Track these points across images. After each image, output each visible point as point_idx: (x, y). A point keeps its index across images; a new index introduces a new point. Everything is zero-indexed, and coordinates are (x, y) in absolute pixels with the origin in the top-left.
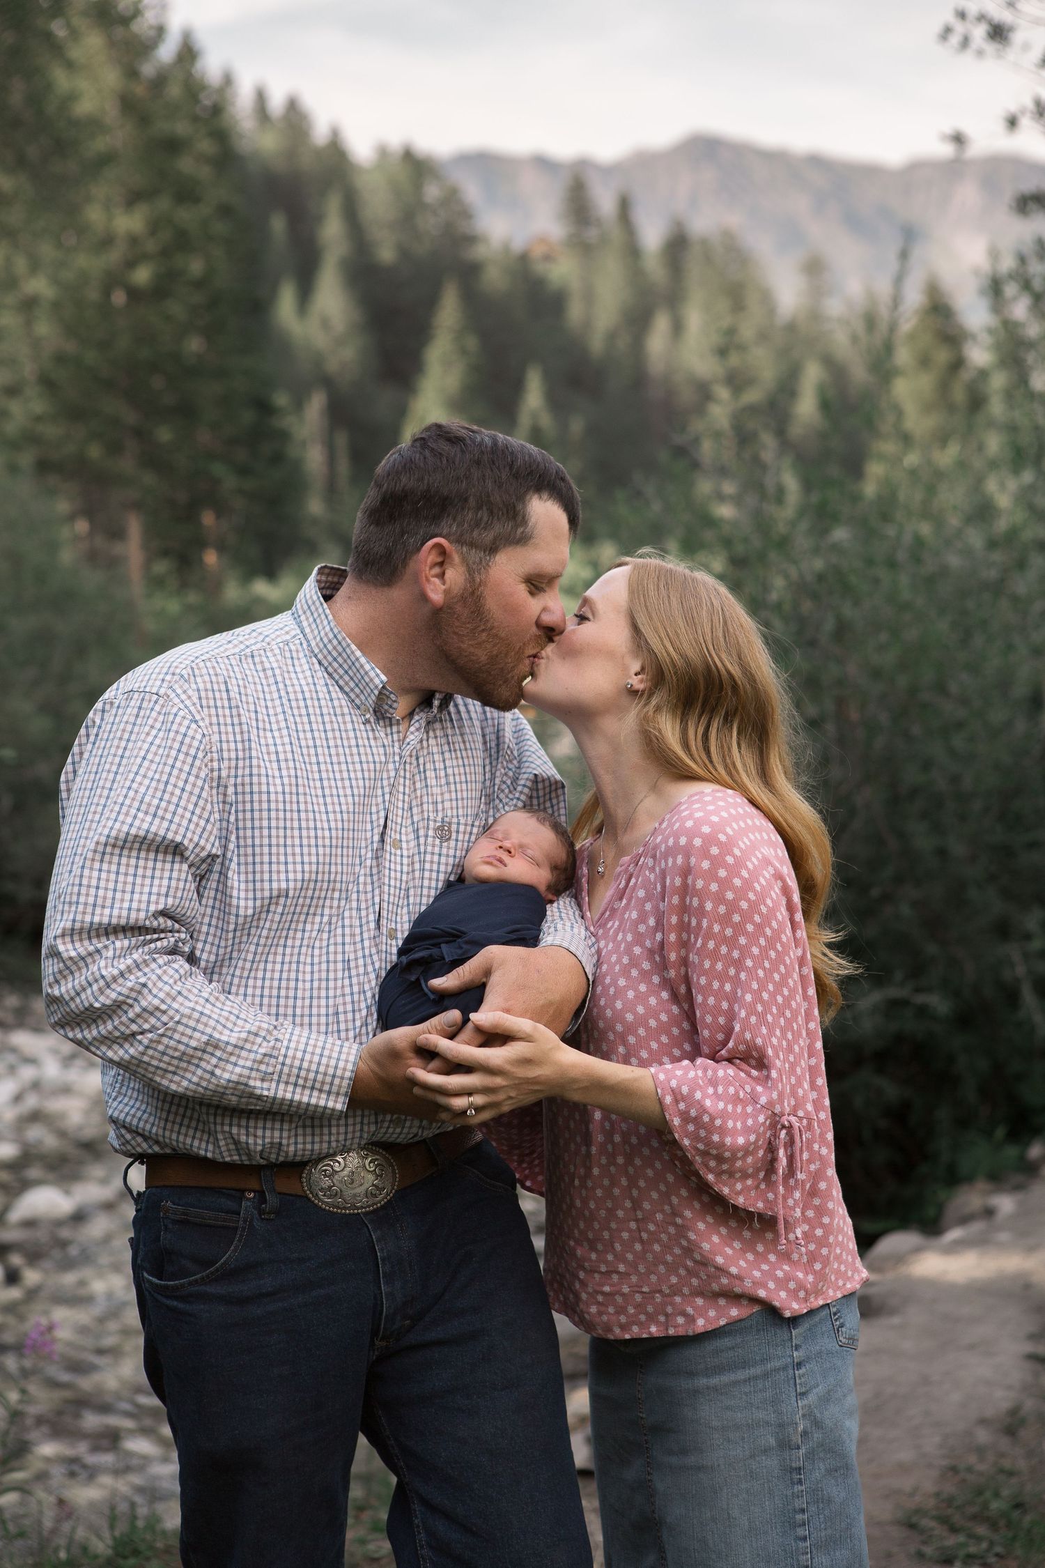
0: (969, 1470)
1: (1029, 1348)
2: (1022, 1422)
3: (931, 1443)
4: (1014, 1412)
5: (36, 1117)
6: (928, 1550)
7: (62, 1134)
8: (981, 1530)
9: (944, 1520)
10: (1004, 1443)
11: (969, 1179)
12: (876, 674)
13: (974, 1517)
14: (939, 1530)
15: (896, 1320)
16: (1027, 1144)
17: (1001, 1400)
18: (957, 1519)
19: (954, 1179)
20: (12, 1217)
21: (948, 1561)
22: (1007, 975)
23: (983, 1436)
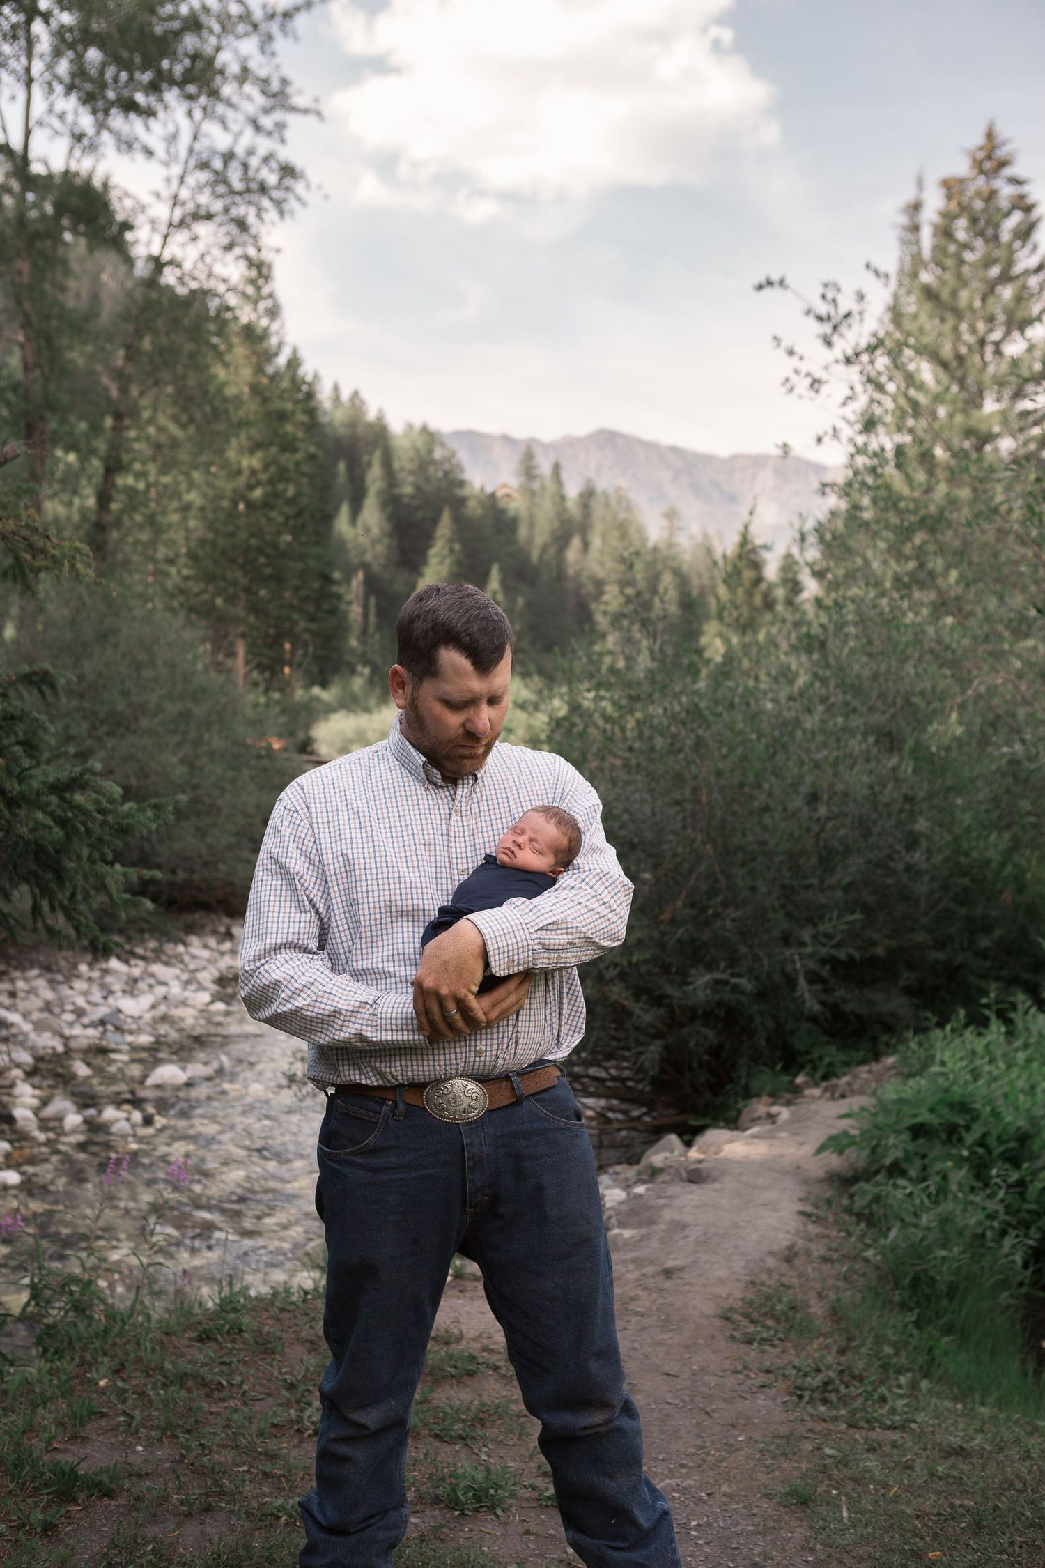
0: (762, 1284)
1: (800, 1207)
2: (796, 1254)
3: (738, 1266)
4: (790, 1248)
5: (164, 1018)
6: (737, 1335)
7: (181, 1030)
8: (770, 1323)
9: (746, 1315)
10: (784, 1266)
11: (758, 1095)
12: (719, 774)
13: (765, 1314)
14: (744, 1322)
15: (717, 1186)
16: (796, 1075)
17: (783, 1240)
18: (755, 1315)
19: (748, 1094)
20: (149, 1082)
21: (750, 1342)
22: (789, 968)
23: (771, 1262)
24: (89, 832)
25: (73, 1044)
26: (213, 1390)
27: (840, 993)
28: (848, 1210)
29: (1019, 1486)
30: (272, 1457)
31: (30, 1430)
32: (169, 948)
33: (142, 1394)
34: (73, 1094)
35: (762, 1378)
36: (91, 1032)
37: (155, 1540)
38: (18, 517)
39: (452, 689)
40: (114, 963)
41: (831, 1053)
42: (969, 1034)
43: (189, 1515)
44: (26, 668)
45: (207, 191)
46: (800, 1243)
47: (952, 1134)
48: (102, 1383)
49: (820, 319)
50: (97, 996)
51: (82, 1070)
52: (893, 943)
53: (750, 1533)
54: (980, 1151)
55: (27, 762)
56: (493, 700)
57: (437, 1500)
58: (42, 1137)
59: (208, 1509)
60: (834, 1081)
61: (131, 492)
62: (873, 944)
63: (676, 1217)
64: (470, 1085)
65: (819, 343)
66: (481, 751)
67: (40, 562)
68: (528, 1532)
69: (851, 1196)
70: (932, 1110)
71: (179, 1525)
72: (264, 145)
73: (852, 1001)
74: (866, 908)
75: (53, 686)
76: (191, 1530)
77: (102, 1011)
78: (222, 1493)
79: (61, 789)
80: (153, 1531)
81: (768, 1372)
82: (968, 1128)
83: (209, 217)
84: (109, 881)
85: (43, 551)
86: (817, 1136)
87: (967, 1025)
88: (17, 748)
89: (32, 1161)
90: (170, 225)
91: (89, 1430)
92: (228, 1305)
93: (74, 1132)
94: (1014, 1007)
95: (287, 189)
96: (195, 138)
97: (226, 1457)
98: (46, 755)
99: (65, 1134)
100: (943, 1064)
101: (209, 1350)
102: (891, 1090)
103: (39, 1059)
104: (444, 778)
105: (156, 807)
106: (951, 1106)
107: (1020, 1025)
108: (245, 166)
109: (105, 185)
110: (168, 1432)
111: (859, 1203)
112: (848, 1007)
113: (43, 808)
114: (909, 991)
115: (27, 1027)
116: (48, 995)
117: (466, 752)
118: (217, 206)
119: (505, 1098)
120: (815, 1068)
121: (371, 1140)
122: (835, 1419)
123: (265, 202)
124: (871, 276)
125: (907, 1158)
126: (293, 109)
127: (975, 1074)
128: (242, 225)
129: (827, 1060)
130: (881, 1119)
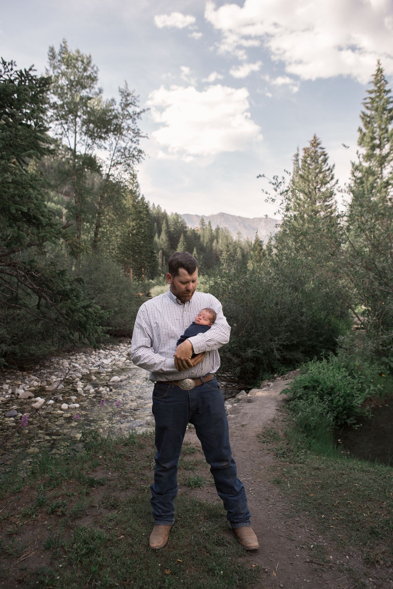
0: (267, 428)
1: (276, 408)
2: (275, 420)
3: (261, 423)
4: (274, 418)
5: (114, 364)
6: (261, 441)
8: (269, 438)
9: (263, 436)
10: (272, 423)
11: (265, 380)
12: (253, 298)
13: (268, 435)
14: (262, 437)
15: (255, 403)
16: (274, 374)
17: (272, 416)
18: (265, 436)
19: (262, 380)
20: (111, 380)
21: (264, 443)
22: (272, 347)
23: (269, 422)
24: (92, 318)
25: (92, 371)
26: (128, 458)
27: (285, 353)
28: (288, 408)
29: (333, 477)
30: (143, 475)
31: (82, 469)
32: (115, 346)
33: (110, 460)
34: (92, 384)
35: (267, 452)
36: (96, 368)
37: (114, 496)
38: (72, 239)
39: (183, 279)
40: (101, 351)
41: (283, 369)
42: (318, 362)
43: (123, 490)
44: (76, 277)
45: (120, 157)
46: (276, 417)
47: (314, 388)
48: (100, 457)
49: (273, 184)
50: (97, 359)
51: (94, 378)
52: (298, 340)
53: (265, 491)
54: (321, 392)
55: (76, 301)
56: (193, 281)
57: (185, 485)
58: (84, 395)
59: (127, 488)
60: (284, 375)
61: (103, 232)
62: (293, 340)
63: (245, 411)
64: (190, 380)
65: (274, 190)
66: (191, 294)
67: (78, 250)
68: (209, 492)
69: (289, 405)
70: (309, 382)
71: (120, 493)
72: (134, 145)
73: (288, 355)
74: (291, 331)
75: (83, 282)
76: (123, 494)
77: (99, 363)
78: (131, 484)
79: (85, 307)
80: (113, 494)
81: (269, 450)
82: (318, 387)
83: (121, 163)
84: (98, 330)
85: (79, 248)
86: (280, 390)
87: (317, 361)
88: (74, 297)
89: (82, 401)
90: (111, 166)
91: (98, 468)
92: (132, 437)
93: (92, 394)
94: (329, 355)
95: (140, 156)
96: (117, 144)
97: (132, 475)
98: (82, 298)
99: (90, 394)
100: (311, 370)
101: (127, 448)
102: (298, 378)
103: (83, 375)
104: (182, 302)
105: (109, 311)
106: (314, 381)
107: (331, 360)
108: (129, 151)
109: (95, 157)
110: (117, 469)
111: (291, 406)
112: (287, 357)
113: (81, 312)
114: (302, 352)
115: (80, 367)
116: (85, 359)
117: (187, 295)
118: (123, 161)
119: (199, 383)
120: (279, 372)
121: (165, 395)
122: (286, 461)
123: (134, 159)
124: (286, 173)
125: (303, 395)
126: (141, 136)
127: (320, 373)
128: (129, 165)
129: (282, 370)
130: (296, 385)
